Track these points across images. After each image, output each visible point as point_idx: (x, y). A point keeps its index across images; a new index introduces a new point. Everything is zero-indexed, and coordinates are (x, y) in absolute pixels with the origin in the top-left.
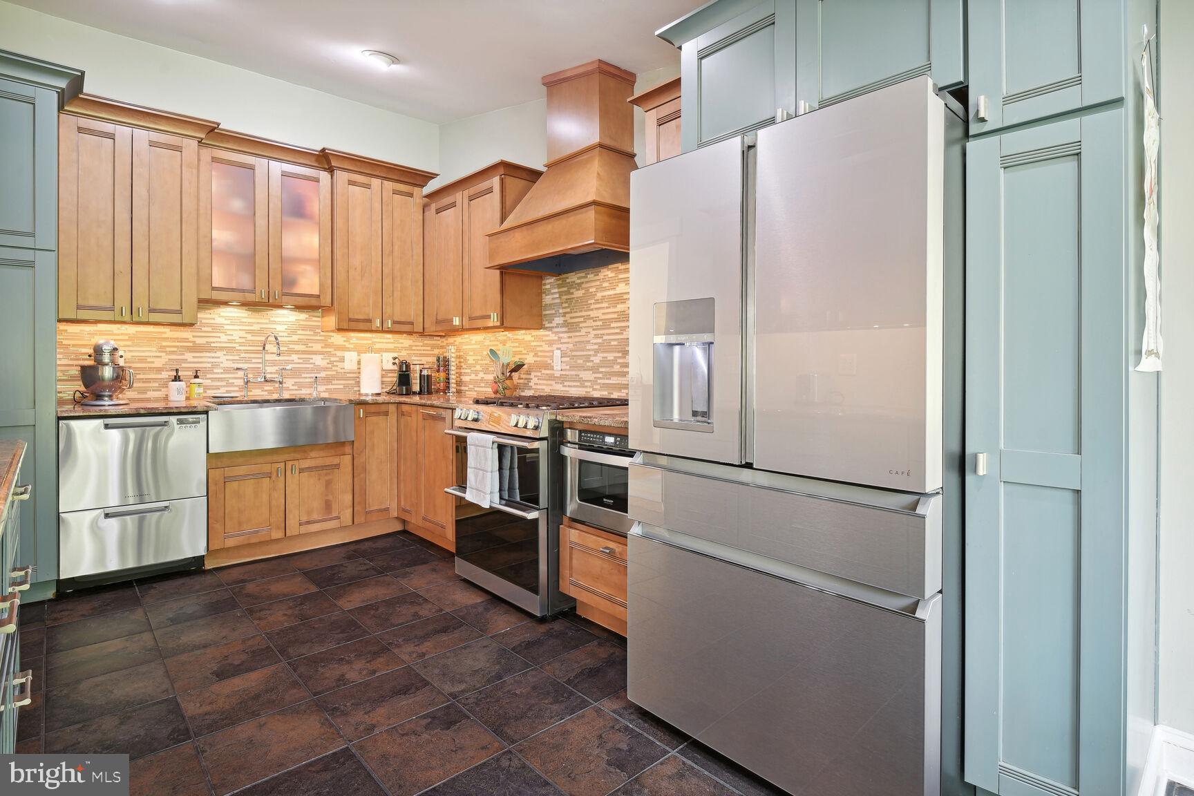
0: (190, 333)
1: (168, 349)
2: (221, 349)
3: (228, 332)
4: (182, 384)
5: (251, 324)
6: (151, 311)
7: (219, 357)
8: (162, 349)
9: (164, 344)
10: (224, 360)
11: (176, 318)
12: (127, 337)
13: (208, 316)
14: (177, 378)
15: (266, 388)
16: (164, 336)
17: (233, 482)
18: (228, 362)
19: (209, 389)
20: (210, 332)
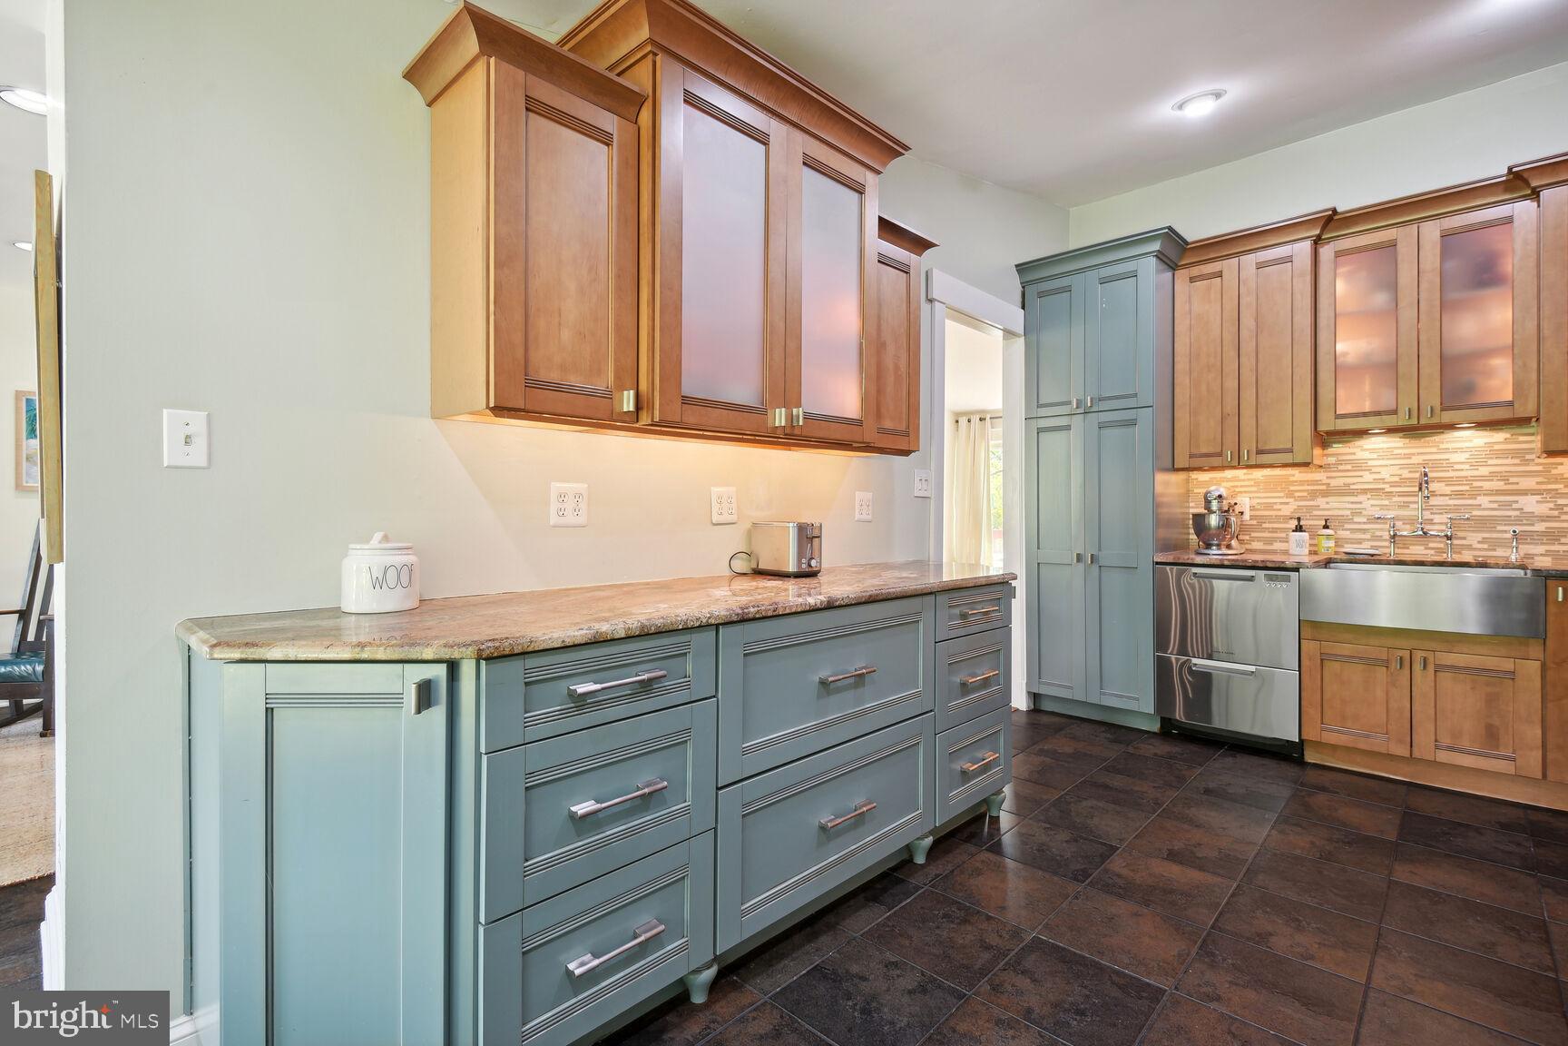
0: (1322, 474)
1: (1297, 494)
2: (1365, 491)
3: (1374, 470)
4: (1305, 535)
5: (1409, 456)
6: (1259, 452)
7: (1361, 503)
8: (1290, 494)
9: (1292, 488)
10: (1370, 505)
11: (1287, 458)
12: (1252, 483)
13: (1351, 450)
14: (1299, 529)
15: (1431, 545)
16: (1292, 479)
17: (1334, 663)
18: (1373, 508)
19: (1347, 543)
20: (1348, 471)
